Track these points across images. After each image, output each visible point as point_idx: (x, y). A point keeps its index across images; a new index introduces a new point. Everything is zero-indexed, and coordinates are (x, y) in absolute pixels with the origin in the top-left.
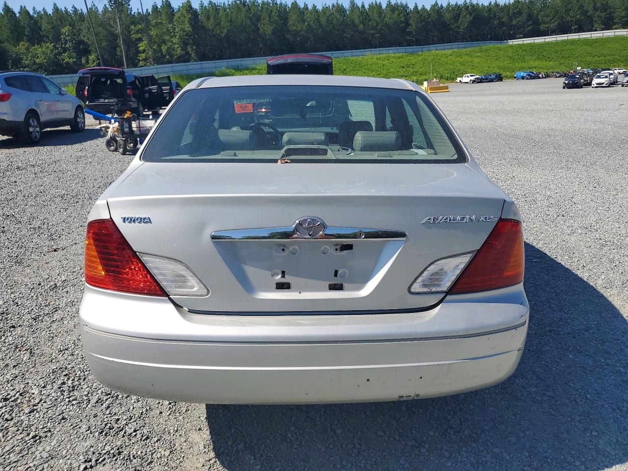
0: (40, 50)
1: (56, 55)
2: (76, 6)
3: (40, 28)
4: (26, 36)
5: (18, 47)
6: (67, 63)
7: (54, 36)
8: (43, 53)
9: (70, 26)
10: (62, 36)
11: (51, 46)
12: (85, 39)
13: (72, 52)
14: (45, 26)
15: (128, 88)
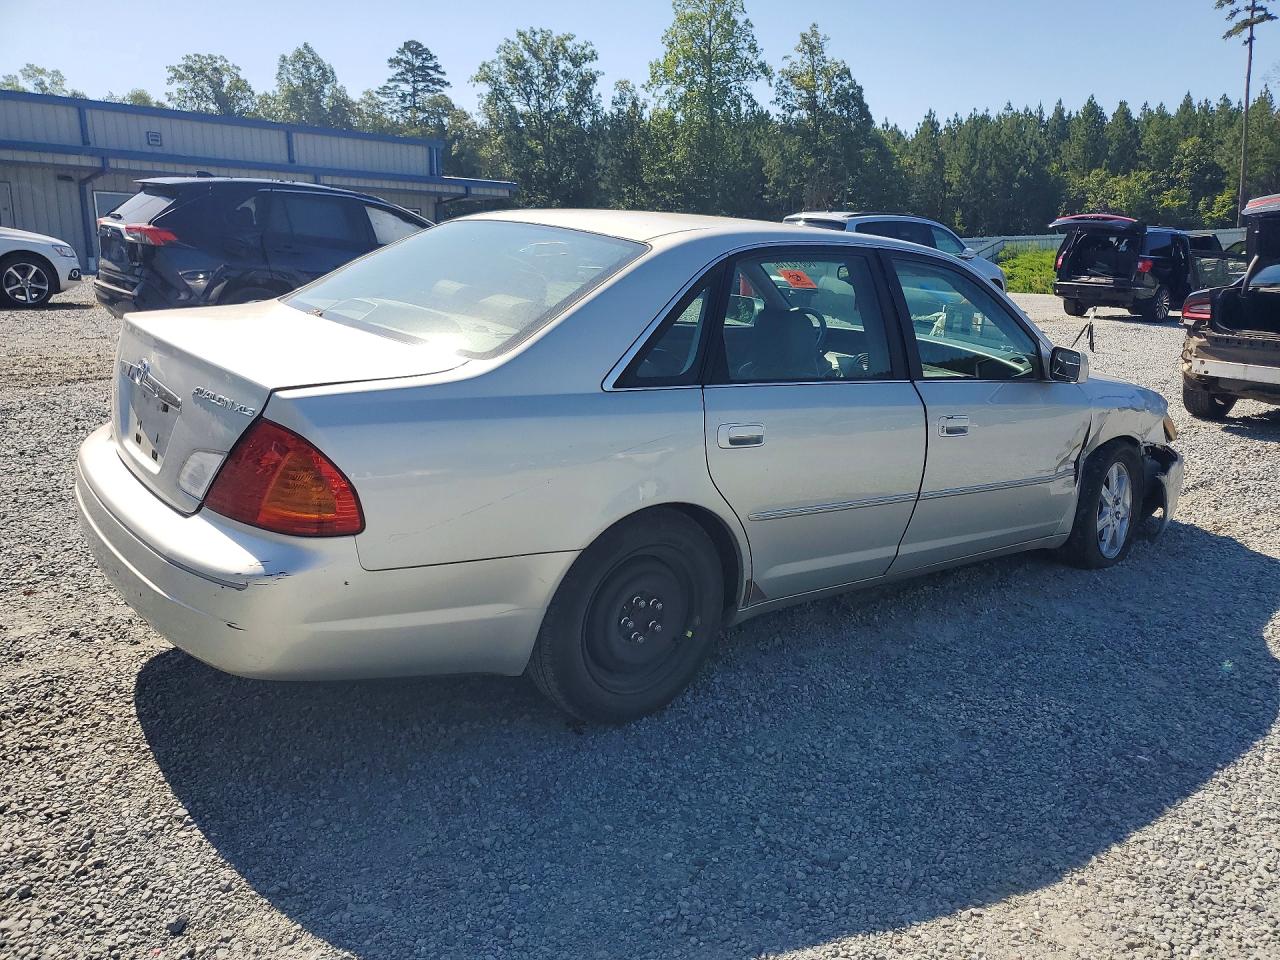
0: (1123, 183)
1: (1150, 192)
2: (1229, 96)
3: (1139, 143)
4: (1107, 157)
5: (1086, 178)
6: (1167, 209)
7: (1160, 156)
8: (1129, 189)
9: (1201, 135)
10: (1176, 157)
11: (1146, 176)
12: (1222, 162)
13: (1185, 187)
14: (1149, 138)
15: (1144, 260)
